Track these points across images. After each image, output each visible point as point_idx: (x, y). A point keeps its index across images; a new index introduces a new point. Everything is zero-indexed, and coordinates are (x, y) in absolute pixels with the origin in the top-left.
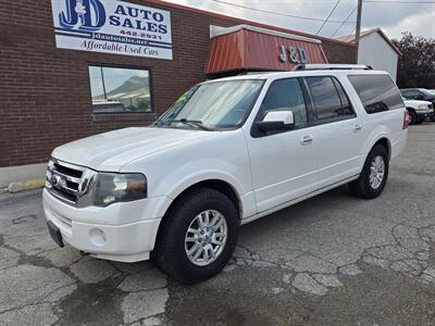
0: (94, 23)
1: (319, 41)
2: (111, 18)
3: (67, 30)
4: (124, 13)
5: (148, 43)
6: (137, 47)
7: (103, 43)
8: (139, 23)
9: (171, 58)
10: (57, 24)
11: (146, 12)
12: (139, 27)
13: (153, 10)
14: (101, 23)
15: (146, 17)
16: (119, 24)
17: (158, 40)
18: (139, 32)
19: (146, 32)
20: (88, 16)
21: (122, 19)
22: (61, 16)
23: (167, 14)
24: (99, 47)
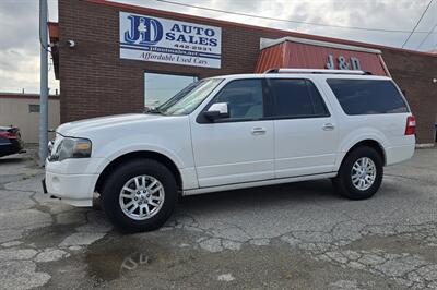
0: (152, 38)
1: (379, 51)
2: (167, 34)
3: (130, 44)
4: (179, 30)
5: (198, 55)
6: (189, 57)
7: (158, 54)
8: (191, 37)
9: (219, 67)
10: (122, 40)
11: (199, 29)
12: (191, 41)
13: (206, 27)
14: (159, 38)
15: (198, 33)
16: (173, 39)
17: (208, 51)
18: (191, 45)
19: (197, 45)
20: (148, 33)
21: (177, 35)
22: (126, 34)
23: (218, 30)
24: (155, 58)
